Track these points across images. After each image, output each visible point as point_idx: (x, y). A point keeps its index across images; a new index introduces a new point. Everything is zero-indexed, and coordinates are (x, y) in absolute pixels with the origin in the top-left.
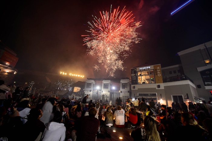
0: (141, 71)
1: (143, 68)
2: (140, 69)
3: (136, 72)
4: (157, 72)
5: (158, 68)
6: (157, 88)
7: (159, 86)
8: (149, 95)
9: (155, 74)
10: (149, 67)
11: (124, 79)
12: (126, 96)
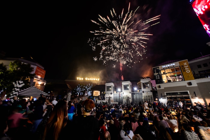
0: (164, 69)
1: (167, 66)
2: (163, 67)
3: (158, 71)
4: (184, 68)
5: (185, 64)
6: (188, 86)
7: (190, 84)
8: (179, 93)
9: (183, 71)
10: (174, 64)
11: (143, 78)
12: (149, 96)
